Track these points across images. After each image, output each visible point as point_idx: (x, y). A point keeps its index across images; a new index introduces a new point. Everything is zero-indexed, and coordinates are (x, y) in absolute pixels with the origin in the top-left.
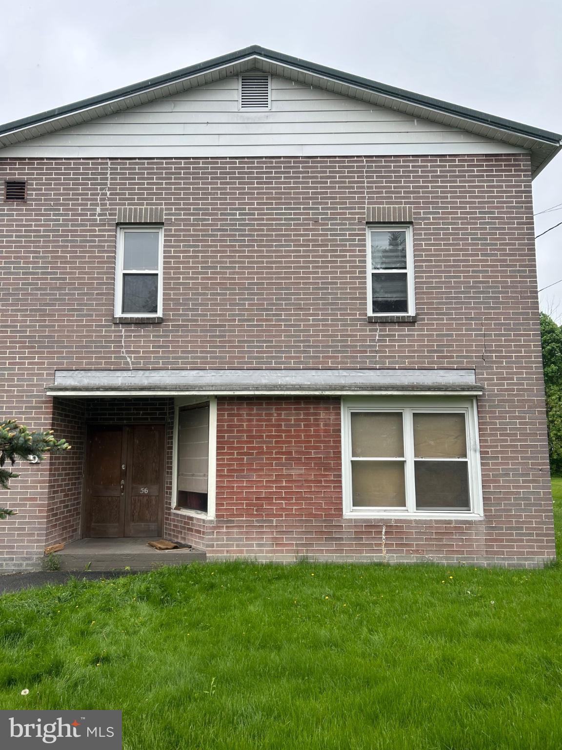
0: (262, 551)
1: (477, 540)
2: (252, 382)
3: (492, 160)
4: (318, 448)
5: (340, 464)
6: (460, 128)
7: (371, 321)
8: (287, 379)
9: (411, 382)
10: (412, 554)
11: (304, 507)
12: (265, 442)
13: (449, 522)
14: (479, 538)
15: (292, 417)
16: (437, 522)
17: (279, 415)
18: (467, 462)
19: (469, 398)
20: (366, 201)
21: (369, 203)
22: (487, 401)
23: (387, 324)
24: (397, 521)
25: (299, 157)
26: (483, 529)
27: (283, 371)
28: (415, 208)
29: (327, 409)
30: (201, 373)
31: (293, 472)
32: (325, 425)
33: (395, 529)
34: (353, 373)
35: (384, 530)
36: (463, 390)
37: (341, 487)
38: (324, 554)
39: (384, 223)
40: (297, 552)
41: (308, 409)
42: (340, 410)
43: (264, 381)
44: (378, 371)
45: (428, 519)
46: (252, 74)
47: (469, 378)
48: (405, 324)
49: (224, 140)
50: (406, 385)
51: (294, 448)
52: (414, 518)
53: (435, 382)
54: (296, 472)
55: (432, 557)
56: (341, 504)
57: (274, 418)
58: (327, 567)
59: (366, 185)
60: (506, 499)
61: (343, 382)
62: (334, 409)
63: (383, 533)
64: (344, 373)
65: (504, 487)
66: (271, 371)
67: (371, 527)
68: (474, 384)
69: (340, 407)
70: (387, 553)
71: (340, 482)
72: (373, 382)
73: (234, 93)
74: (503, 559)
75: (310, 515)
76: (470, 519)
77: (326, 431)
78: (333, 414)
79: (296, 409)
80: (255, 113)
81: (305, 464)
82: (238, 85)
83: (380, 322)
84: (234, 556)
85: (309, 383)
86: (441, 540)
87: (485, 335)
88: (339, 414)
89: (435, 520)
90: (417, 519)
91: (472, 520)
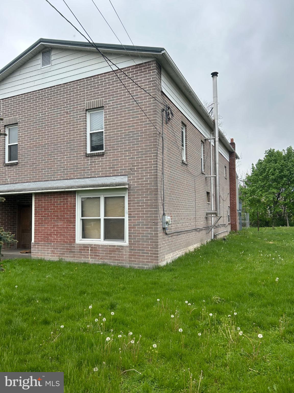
0: (48, 256)
1: (125, 255)
2: (45, 186)
3: (138, 68)
4: (67, 214)
5: (75, 221)
6: (124, 54)
7: (87, 156)
8: (57, 184)
9: (102, 183)
10: (100, 259)
11: (62, 238)
12: (50, 212)
13: (114, 246)
14: (126, 254)
15: (59, 200)
16: (110, 246)
17: (54, 200)
18: (124, 219)
19: (125, 189)
20: (86, 100)
21: (87, 101)
22: (132, 190)
23: (93, 157)
24: (95, 245)
25: (61, 84)
26: (128, 249)
27: (56, 181)
28: (105, 99)
29: (71, 197)
30: (30, 183)
31: (59, 224)
32: (70, 204)
33: (94, 249)
34: (80, 180)
35: (90, 249)
36: (116, 186)
37: (75, 230)
38: (68, 258)
39: (97, 108)
40: (60, 256)
41: (64, 197)
42: (76, 197)
43: (50, 186)
44: (90, 179)
45: (107, 244)
46: (45, 50)
47: (124, 179)
48: (100, 156)
49: (37, 83)
50: (100, 185)
51: (59, 214)
52: (101, 244)
53: (111, 182)
54: (60, 223)
55: (107, 261)
56: (75, 237)
57: (52, 201)
58: (70, 263)
59: (86, 92)
60: (137, 236)
61: (77, 184)
62: (74, 196)
63: (89, 250)
64: (77, 180)
65: (138, 230)
66: (52, 181)
67: (85, 247)
68: (127, 182)
69: (76, 196)
70: (91, 259)
71: (75, 228)
72: (88, 184)
73: (39, 60)
74: (136, 264)
75: (64, 242)
76: (123, 245)
77: (70, 206)
78: (73, 199)
79: (60, 197)
80: (47, 68)
81: (63, 221)
82: (40, 57)
83: (90, 156)
84: (40, 257)
85: (64, 186)
86: (111, 254)
87: (132, 158)
88: (75, 199)
89: (109, 245)
90: (102, 244)
91: (124, 246)
